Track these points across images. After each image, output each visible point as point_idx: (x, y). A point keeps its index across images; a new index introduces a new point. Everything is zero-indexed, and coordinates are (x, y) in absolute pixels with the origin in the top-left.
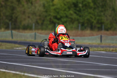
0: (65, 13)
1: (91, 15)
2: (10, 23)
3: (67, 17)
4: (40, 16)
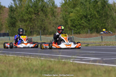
1: (97, 23)
2: (40, 31)
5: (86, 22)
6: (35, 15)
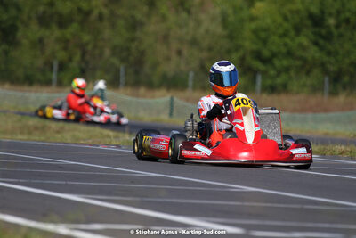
0: (286, 45)
2: (122, 67)
3: (289, 54)
4: (210, 49)
5: (316, 43)
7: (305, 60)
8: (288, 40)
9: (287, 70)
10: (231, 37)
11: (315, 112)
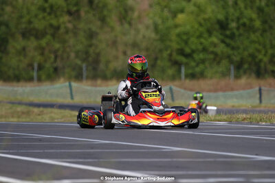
0: (201, 43)
1: (257, 46)
2: (84, 66)
3: (205, 50)
4: (147, 49)
5: (223, 41)
6: (70, 18)
7: (216, 54)
8: (202, 40)
9: (203, 61)
10: (162, 40)
11: (224, 91)
